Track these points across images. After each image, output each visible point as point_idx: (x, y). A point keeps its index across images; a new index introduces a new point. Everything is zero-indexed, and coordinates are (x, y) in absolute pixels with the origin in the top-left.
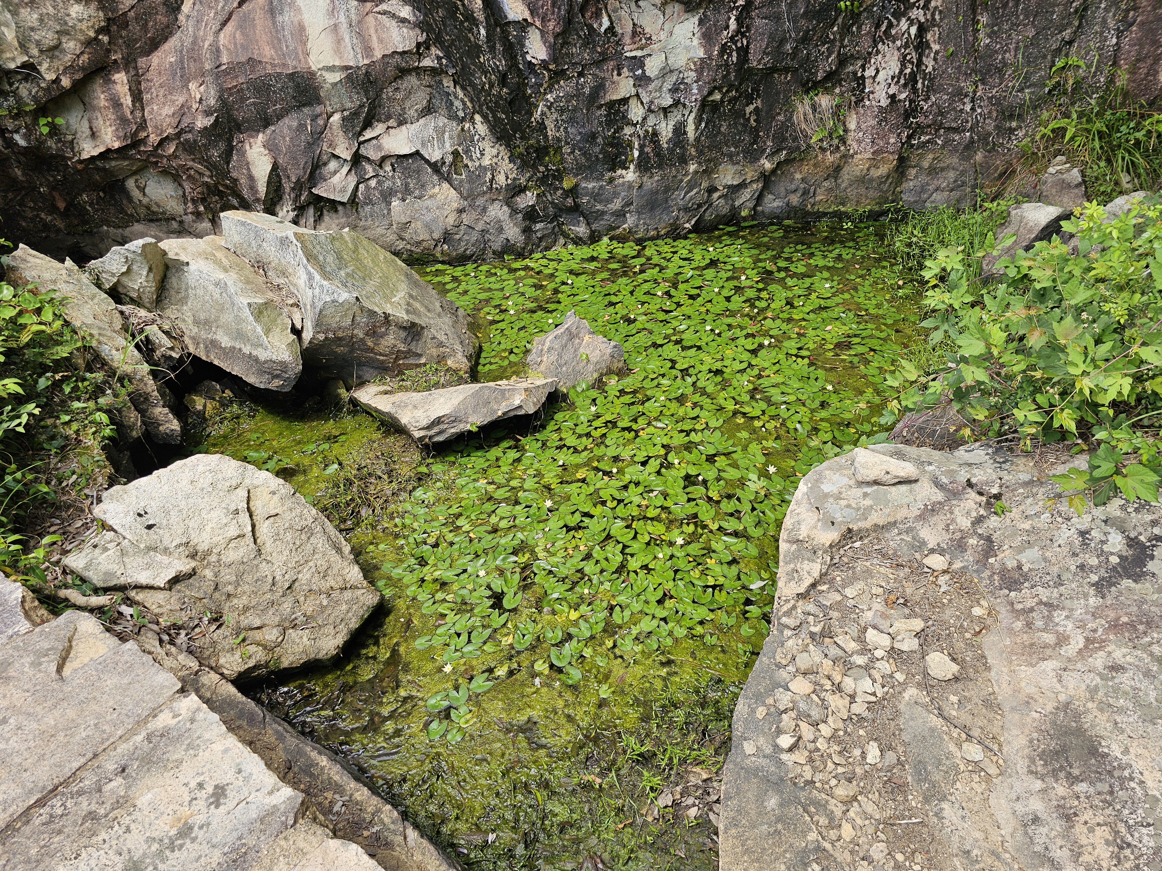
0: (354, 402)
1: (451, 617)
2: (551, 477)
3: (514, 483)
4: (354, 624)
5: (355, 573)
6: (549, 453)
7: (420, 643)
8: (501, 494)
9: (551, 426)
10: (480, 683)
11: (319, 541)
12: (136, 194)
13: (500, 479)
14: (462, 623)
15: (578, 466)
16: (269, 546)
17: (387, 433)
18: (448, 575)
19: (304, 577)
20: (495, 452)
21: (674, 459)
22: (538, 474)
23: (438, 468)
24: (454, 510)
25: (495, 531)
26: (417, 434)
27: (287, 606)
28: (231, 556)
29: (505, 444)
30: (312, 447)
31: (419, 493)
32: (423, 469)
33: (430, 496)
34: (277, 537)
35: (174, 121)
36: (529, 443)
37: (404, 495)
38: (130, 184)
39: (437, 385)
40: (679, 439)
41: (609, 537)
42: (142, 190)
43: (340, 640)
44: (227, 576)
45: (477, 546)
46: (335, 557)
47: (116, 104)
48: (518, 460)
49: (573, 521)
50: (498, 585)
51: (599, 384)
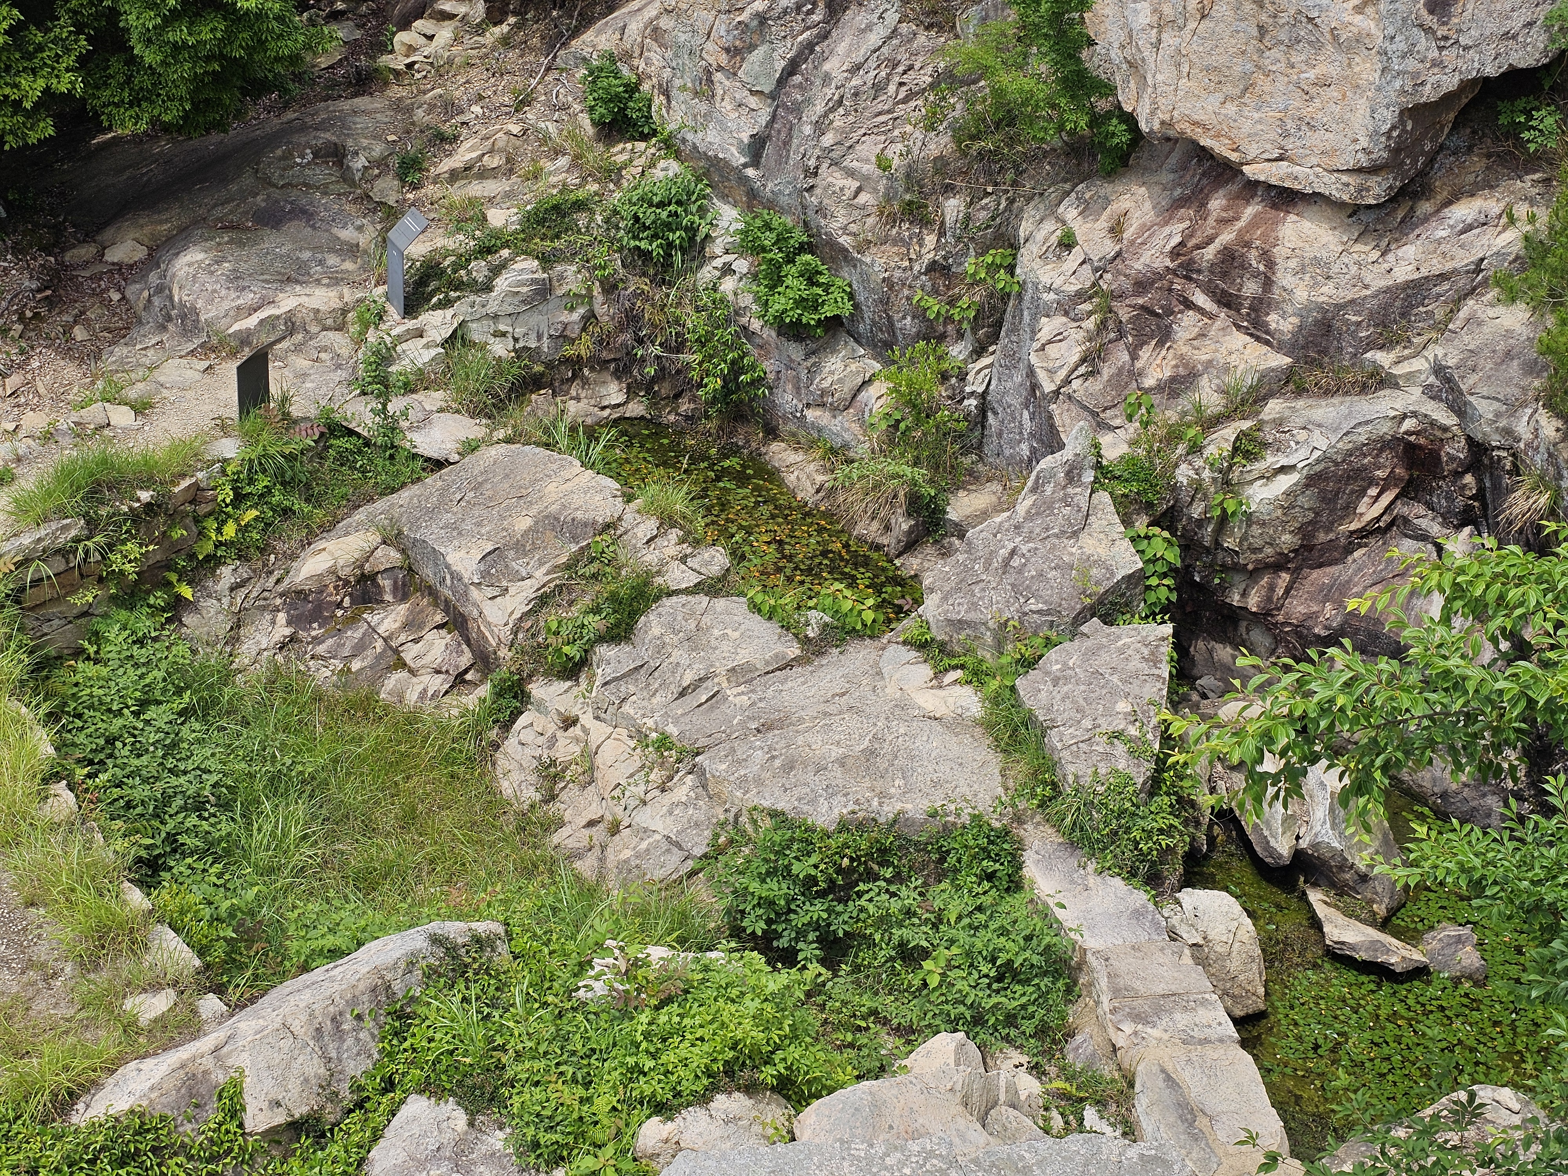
0: (1304, 893)
1: (1291, 1039)
2: (1383, 1013)
3: (1362, 1002)
4: (1250, 1011)
5: (1261, 991)
6: (1393, 999)
7: (1273, 1039)
8: (1351, 1002)
9: (1405, 986)
10: (1288, 1071)
11: (1255, 967)
12: (1242, 630)
13: (1357, 995)
14: (1295, 1045)
15: (1402, 1017)
16: (1234, 954)
17: (1312, 926)
18: (1301, 1022)
19: (1241, 977)
20: (1364, 978)
21: (1457, 1049)
22: (1378, 1007)
23: (1327, 966)
24: (1322, 994)
25: (1336, 1017)
26: (1328, 942)
27: (1228, 985)
28: (1218, 949)
29: (1372, 977)
30: (1266, 905)
31: (1309, 972)
32: (1319, 962)
33: (1314, 978)
34: (1239, 953)
35: (1301, 618)
36: (1386, 988)
37: (1300, 969)
38: (1244, 624)
39: (1358, 918)
40: (1472, 1043)
41: (1388, 1059)
42: (1248, 631)
43: (1242, 1014)
44: (1212, 956)
45: (1322, 1018)
46: (1257, 978)
47: (1272, 588)
48: (1373, 992)
49: (1377, 1040)
50: (1321, 1041)
51: (1456, 982)
